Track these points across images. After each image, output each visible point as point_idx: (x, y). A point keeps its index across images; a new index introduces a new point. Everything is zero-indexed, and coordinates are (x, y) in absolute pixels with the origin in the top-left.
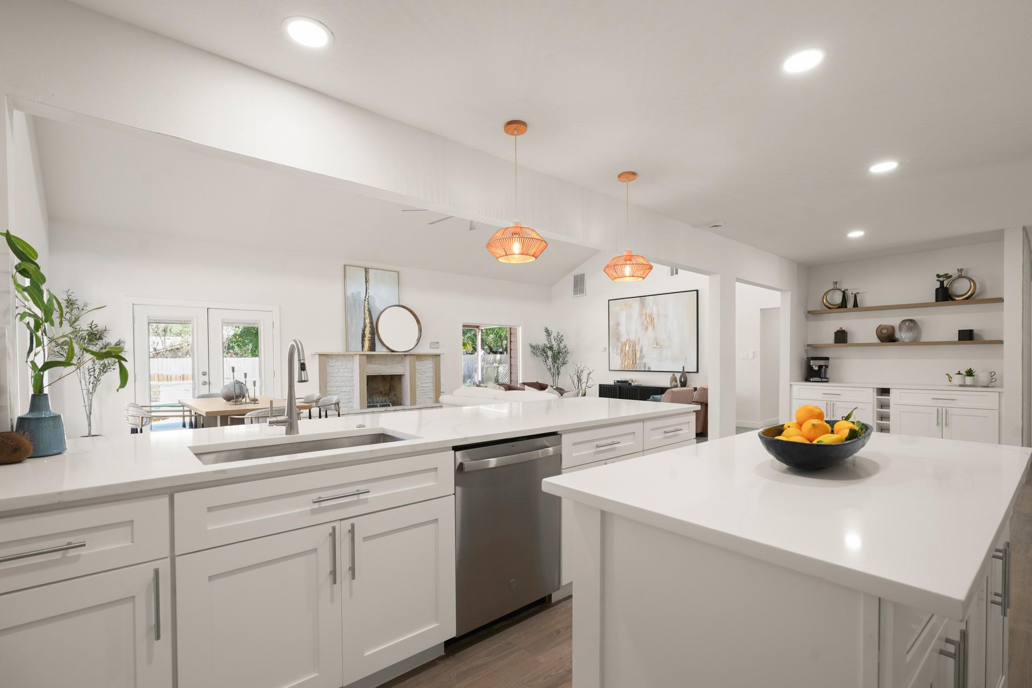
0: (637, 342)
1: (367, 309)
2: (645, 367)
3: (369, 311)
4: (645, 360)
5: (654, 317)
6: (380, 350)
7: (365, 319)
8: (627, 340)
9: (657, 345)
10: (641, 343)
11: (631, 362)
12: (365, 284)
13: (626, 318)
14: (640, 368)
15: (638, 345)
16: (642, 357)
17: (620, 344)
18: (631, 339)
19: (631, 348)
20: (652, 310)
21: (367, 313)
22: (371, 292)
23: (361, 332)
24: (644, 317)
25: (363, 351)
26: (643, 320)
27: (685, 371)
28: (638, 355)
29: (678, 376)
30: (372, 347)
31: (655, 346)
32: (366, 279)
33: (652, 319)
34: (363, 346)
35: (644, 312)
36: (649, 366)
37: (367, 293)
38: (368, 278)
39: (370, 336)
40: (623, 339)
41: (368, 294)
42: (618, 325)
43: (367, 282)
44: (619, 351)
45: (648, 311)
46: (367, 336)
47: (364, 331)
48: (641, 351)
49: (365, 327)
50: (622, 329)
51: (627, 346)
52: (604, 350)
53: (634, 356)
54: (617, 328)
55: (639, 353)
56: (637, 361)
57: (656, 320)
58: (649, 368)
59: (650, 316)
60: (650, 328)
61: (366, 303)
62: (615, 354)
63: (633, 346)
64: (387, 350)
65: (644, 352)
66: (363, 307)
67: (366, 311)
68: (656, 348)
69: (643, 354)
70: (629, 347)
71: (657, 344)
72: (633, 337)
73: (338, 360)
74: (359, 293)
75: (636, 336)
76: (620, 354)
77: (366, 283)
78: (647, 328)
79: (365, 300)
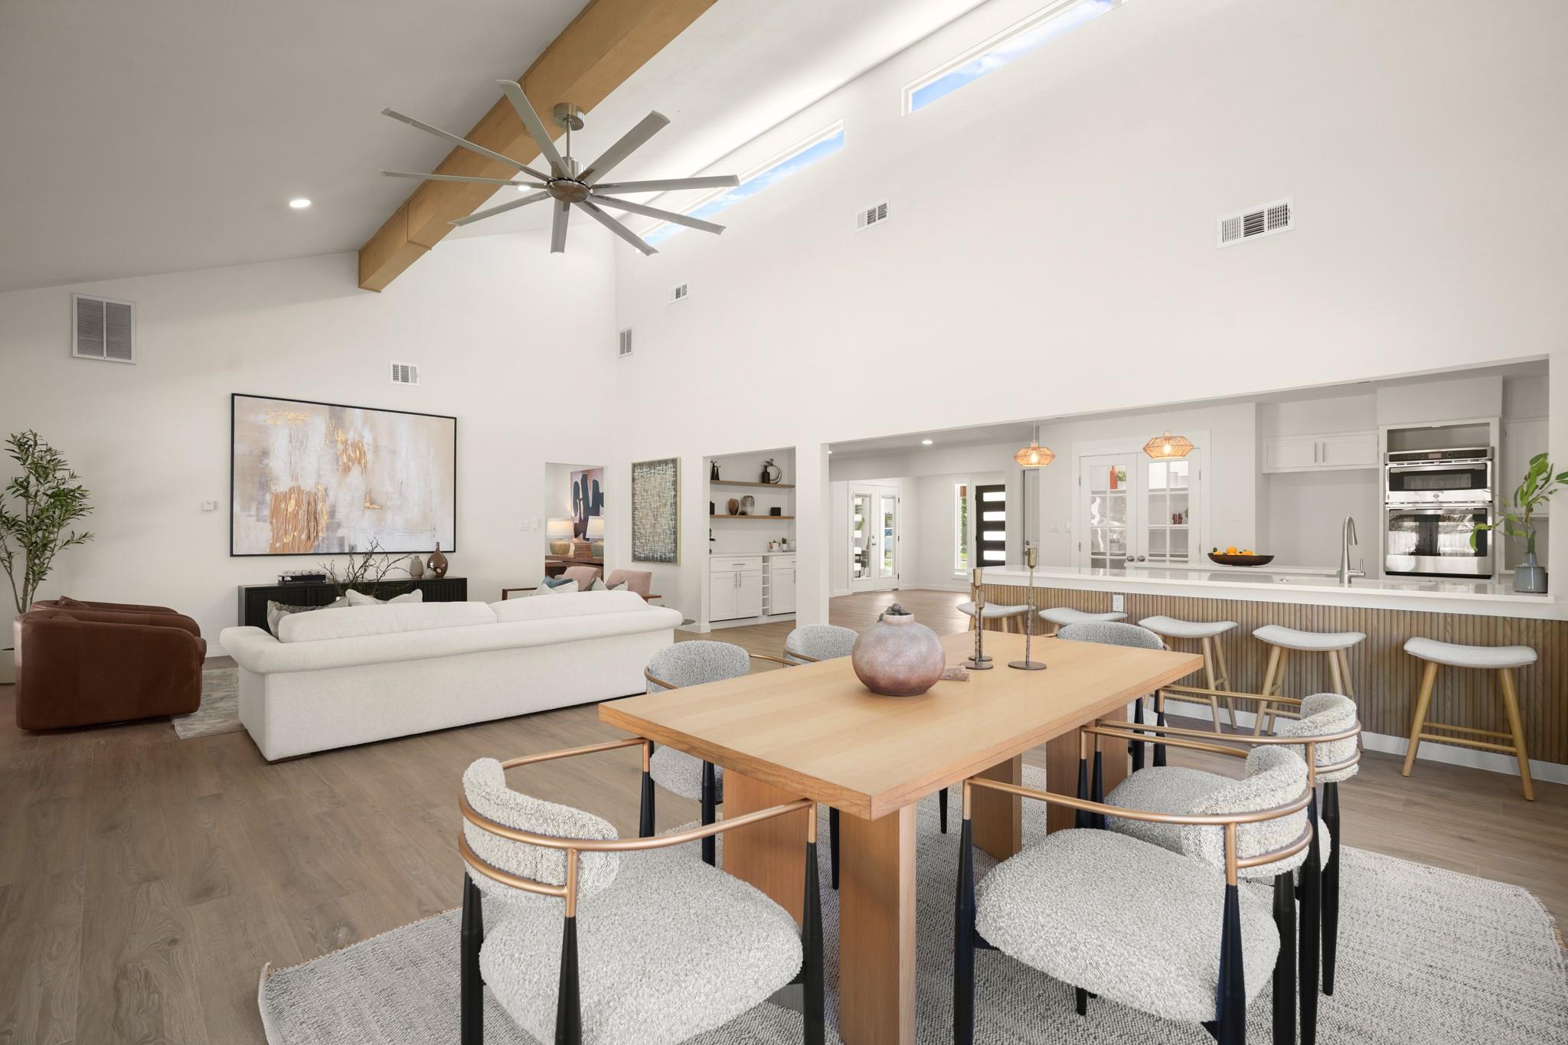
0: (320, 495)
2: (342, 545)
4: (341, 533)
5: (366, 448)
8: (292, 490)
9: (371, 504)
10: (331, 498)
11: (304, 536)
13: (291, 442)
14: (327, 548)
15: (324, 501)
16: (334, 526)
17: (268, 497)
18: (302, 489)
19: (304, 507)
20: (363, 437)
24: (340, 447)
26: (339, 453)
27: (441, 550)
28: (324, 521)
29: (424, 559)
31: (368, 504)
33: (363, 453)
35: (341, 437)
36: (352, 544)
40: (283, 485)
42: (265, 453)
44: (266, 512)
45: (351, 436)
48: (332, 513)
50: (278, 464)
51: (293, 502)
52: (212, 507)
53: (312, 524)
54: (261, 461)
55: (326, 517)
56: (320, 534)
57: (370, 456)
58: (352, 548)
59: (357, 446)
60: (356, 471)
62: (255, 518)
63: (309, 503)
65: (341, 515)
68: (369, 508)
69: (336, 520)
70: (298, 504)
71: (371, 501)
72: (308, 484)
75: (318, 484)
76: (269, 520)
78: (347, 469)
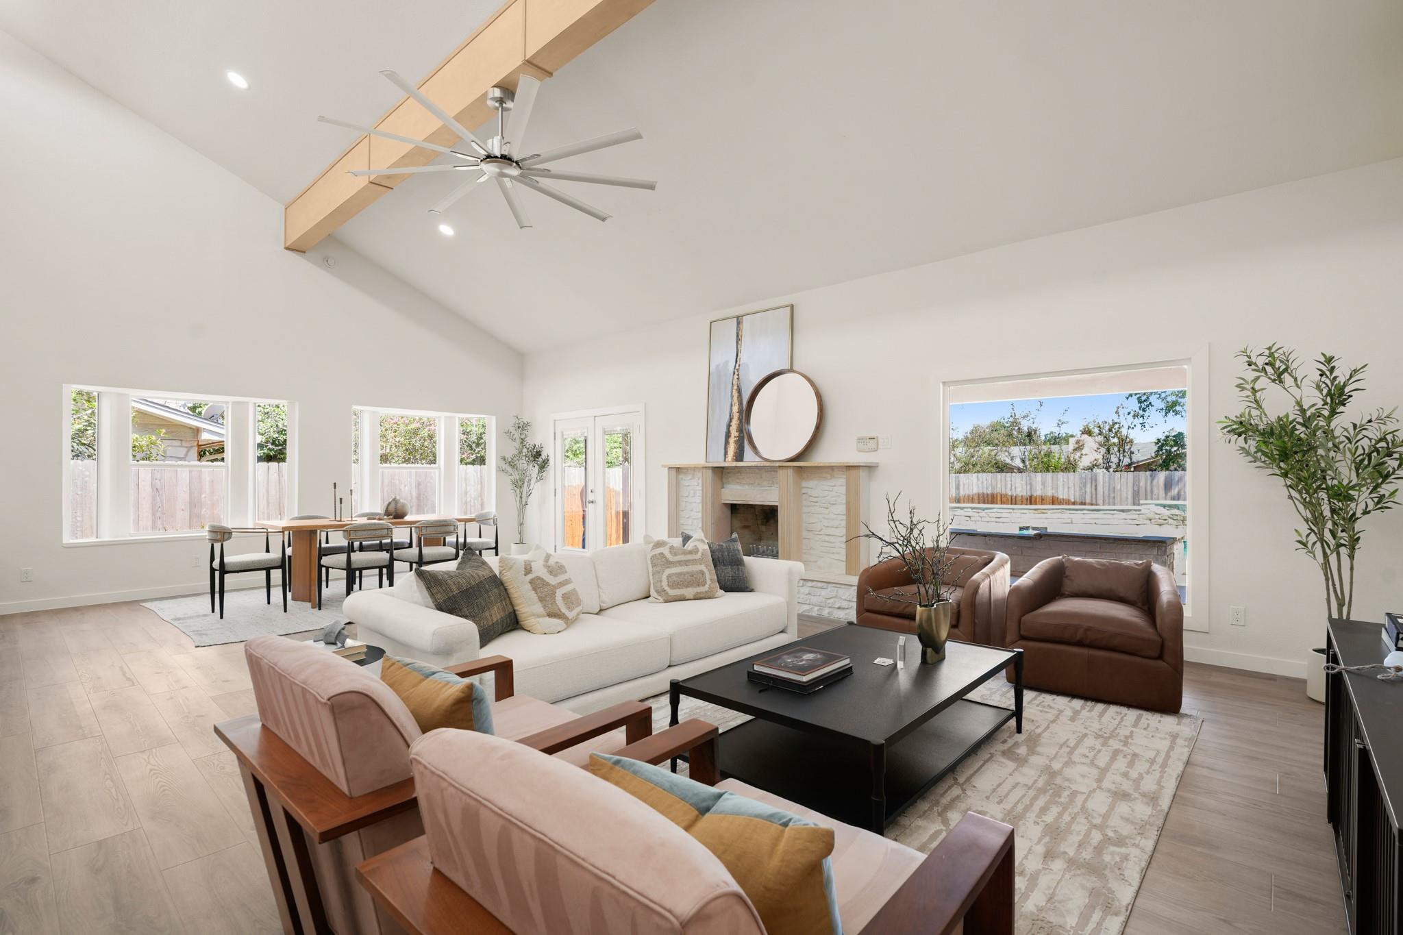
1: (735, 387)
3: (739, 391)
6: (750, 458)
7: (732, 405)
12: (735, 344)
21: (735, 394)
22: (743, 357)
23: (724, 429)
25: (725, 461)
30: (739, 456)
32: (738, 336)
34: (726, 453)
37: (739, 358)
38: (740, 333)
39: (737, 434)
41: (738, 362)
43: (738, 339)
46: (732, 435)
47: (729, 426)
49: (731, 420)
61: (736, 377)
64: (760, 459)
66: (731, 385)
67: (734, 391)
73: (693, 477)
74: (726, 363)
77: (737, 343)
79: (734, 373)
